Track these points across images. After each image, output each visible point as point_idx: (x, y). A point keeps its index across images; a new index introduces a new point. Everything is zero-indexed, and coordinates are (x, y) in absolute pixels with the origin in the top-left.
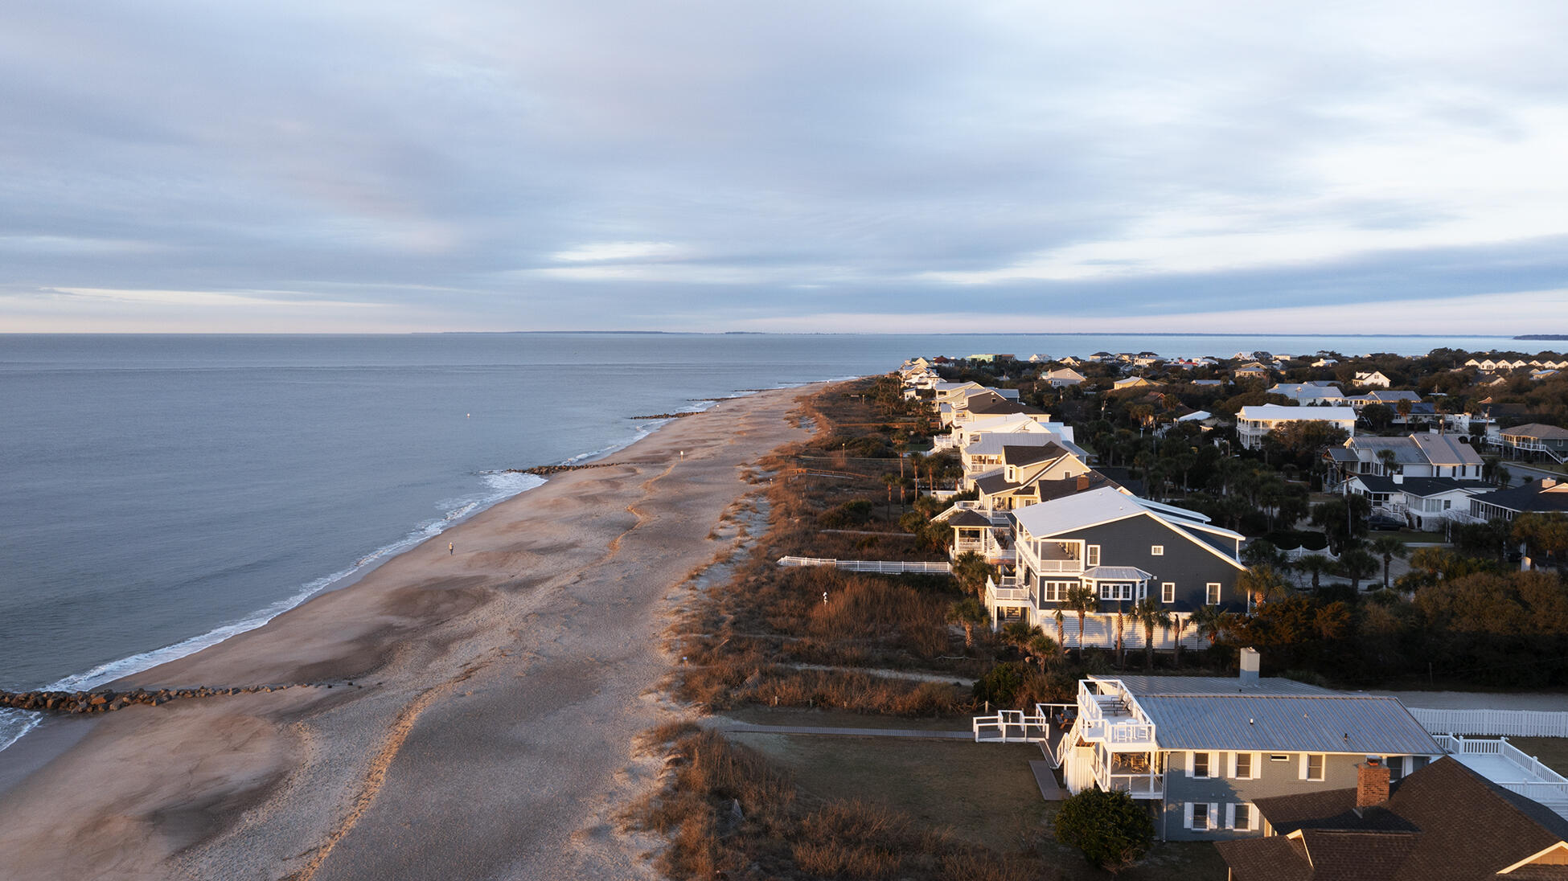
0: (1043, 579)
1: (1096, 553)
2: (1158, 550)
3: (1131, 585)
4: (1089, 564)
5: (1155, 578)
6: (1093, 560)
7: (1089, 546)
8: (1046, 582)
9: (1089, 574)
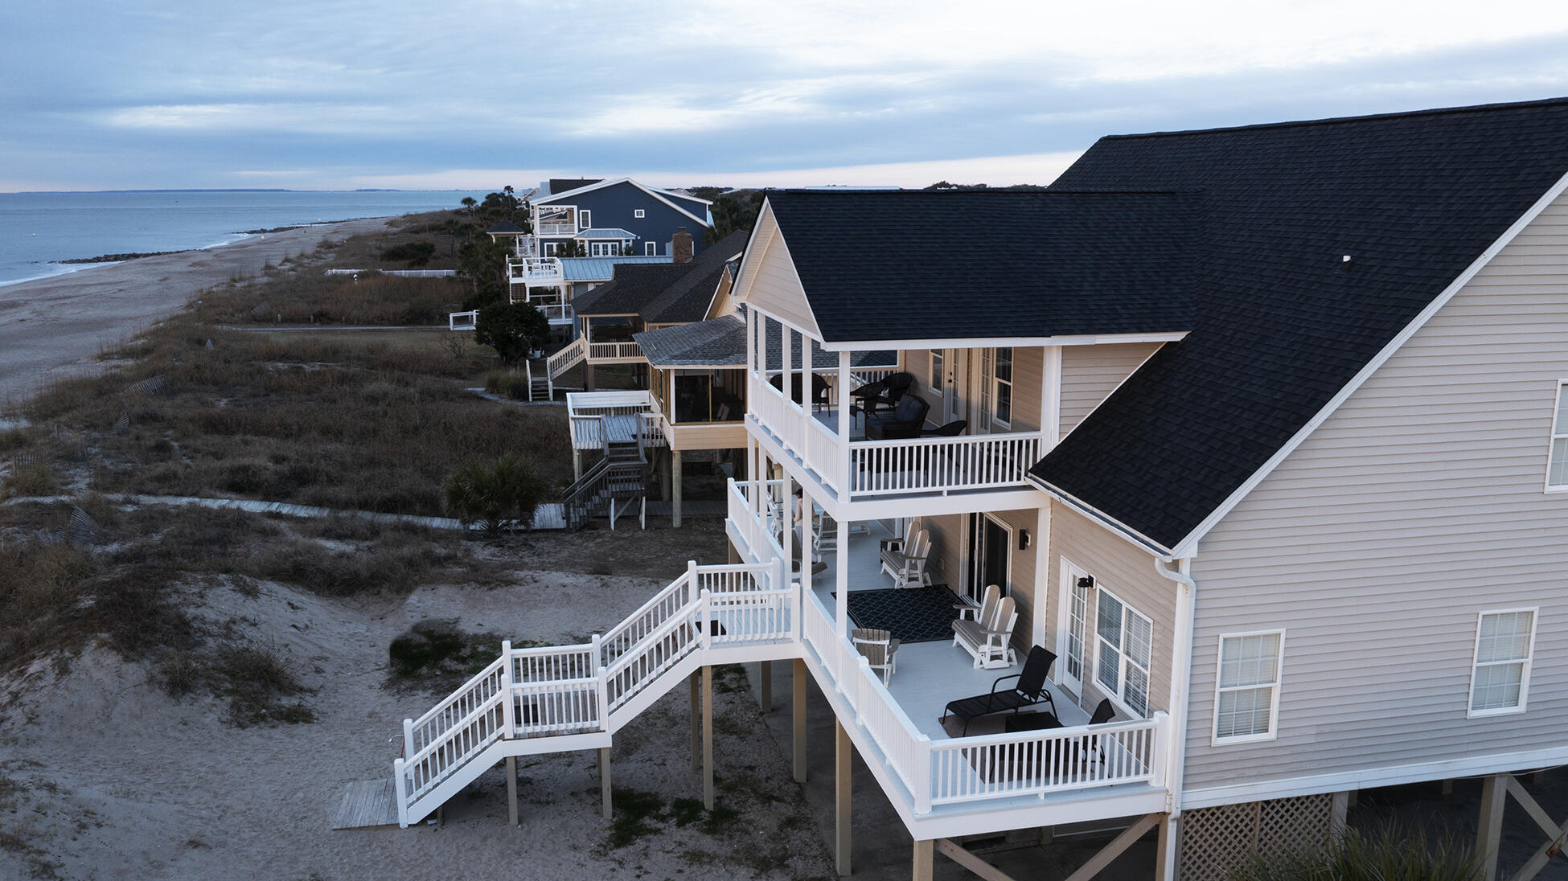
0: (543, 241)
1: (588, 217)
2: (640, 214)
3: (617, 244)
4: (581, 227)
5: (639, 238)
6: (585, 223)
7: (581, 211)
8: (546, 244)
9: (582, 236)
